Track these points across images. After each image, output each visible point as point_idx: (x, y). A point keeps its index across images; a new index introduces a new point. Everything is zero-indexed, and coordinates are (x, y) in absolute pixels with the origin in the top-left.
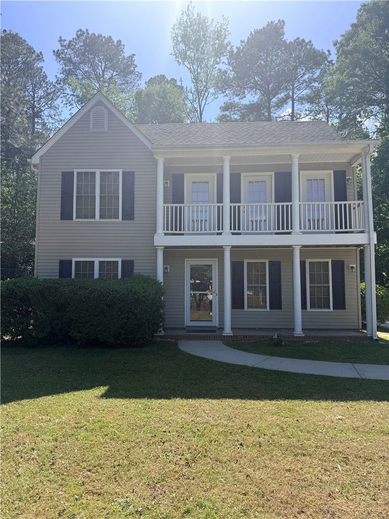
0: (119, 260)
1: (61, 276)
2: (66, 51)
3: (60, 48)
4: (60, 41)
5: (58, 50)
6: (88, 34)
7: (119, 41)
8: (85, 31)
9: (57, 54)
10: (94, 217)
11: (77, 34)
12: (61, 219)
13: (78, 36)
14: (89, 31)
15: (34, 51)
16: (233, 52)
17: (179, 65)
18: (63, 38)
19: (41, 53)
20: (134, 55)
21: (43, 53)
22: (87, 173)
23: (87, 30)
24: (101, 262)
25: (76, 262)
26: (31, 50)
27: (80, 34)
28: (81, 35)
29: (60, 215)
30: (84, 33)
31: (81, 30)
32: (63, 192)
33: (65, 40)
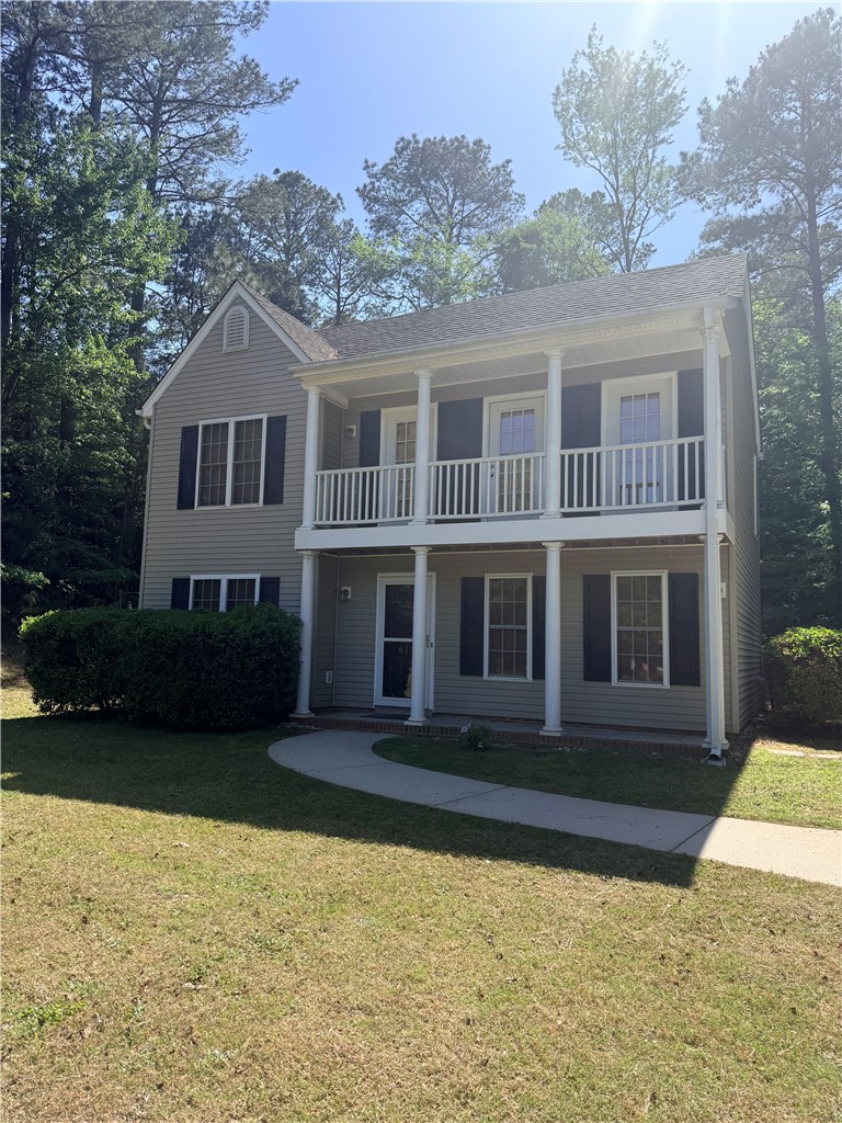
0: (257, 577)
1: (174, 605)
2: (377, 184)
3: (368, 181)
4: (366, 167)
5: (365, 186)
6: (417, 142)
7: (478, 143)
8: (411, 139)
9: (362, 193)
10: (223, 503)
11: (396, 149)
12: (179, 508)
13: (399, 152)
14: (418, 138)
15: (329, 195)
16: (709, 108)
17: (578, 166)
18: (370, 163)
19: (338, 195)
20: (508, 162)
21: (342, 195)
22: (216, 426)
23: (414, 136)
24: (231, 582)
25: (197, 582)
26: (322, 195)
27: (403, 147)
28: (404, 149)
29: (176, 502)
30: (409, 143)
31: (402, 139)
32: (183, 462)
33: (374, 165)
